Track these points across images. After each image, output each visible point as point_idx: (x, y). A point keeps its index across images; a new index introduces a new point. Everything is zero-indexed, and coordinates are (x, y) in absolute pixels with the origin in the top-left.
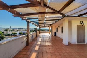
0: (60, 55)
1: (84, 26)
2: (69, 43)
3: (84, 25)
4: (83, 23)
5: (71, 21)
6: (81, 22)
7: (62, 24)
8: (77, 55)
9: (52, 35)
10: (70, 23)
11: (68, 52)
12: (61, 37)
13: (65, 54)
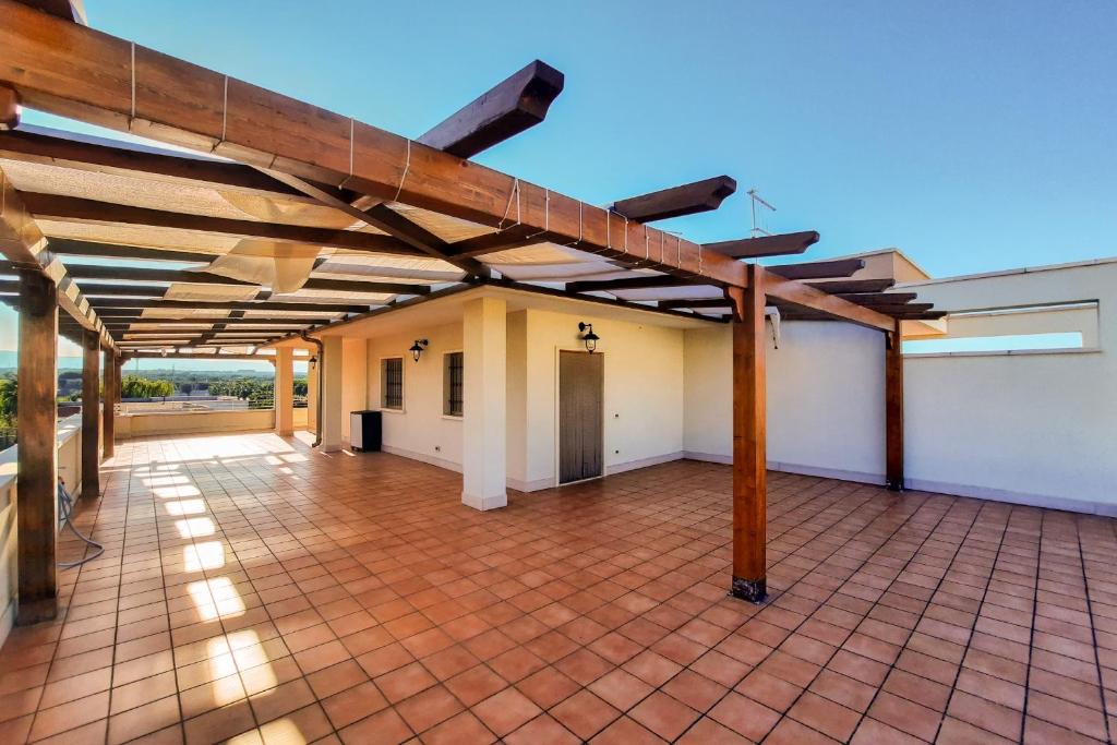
0: (464, 575)
1: (601, 354)
2: (509, 491)
3: (599, 346)
4: (592, 336)
5: (523, 313)
6: (582, 326)
7: (456, 326)
8: (561, 545)
9: (335, 452)
10: (516, 322)
11: (509, 544)
12: (446, 459)
13: (494, 562)
